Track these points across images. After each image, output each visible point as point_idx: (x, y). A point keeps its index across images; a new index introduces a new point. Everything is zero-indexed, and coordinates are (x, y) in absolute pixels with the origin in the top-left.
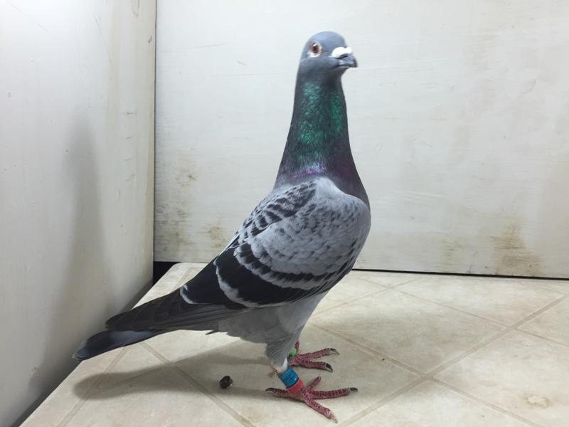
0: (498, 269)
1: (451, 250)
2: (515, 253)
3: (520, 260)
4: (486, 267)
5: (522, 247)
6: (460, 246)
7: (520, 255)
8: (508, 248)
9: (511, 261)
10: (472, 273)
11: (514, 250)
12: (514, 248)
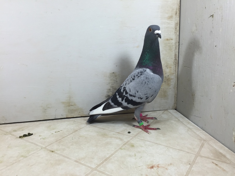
0: (67, 115)
1: (45, 110)
2: (72, 108)
3: (75, 110)
4: (62, 115)
5: (75, 105)
6: (49, 108)
7: (74, 108)
8: (69, 106)
9: (71, 111)
10: (56, 118)
11: (72, 107)
12: (71, 106)
